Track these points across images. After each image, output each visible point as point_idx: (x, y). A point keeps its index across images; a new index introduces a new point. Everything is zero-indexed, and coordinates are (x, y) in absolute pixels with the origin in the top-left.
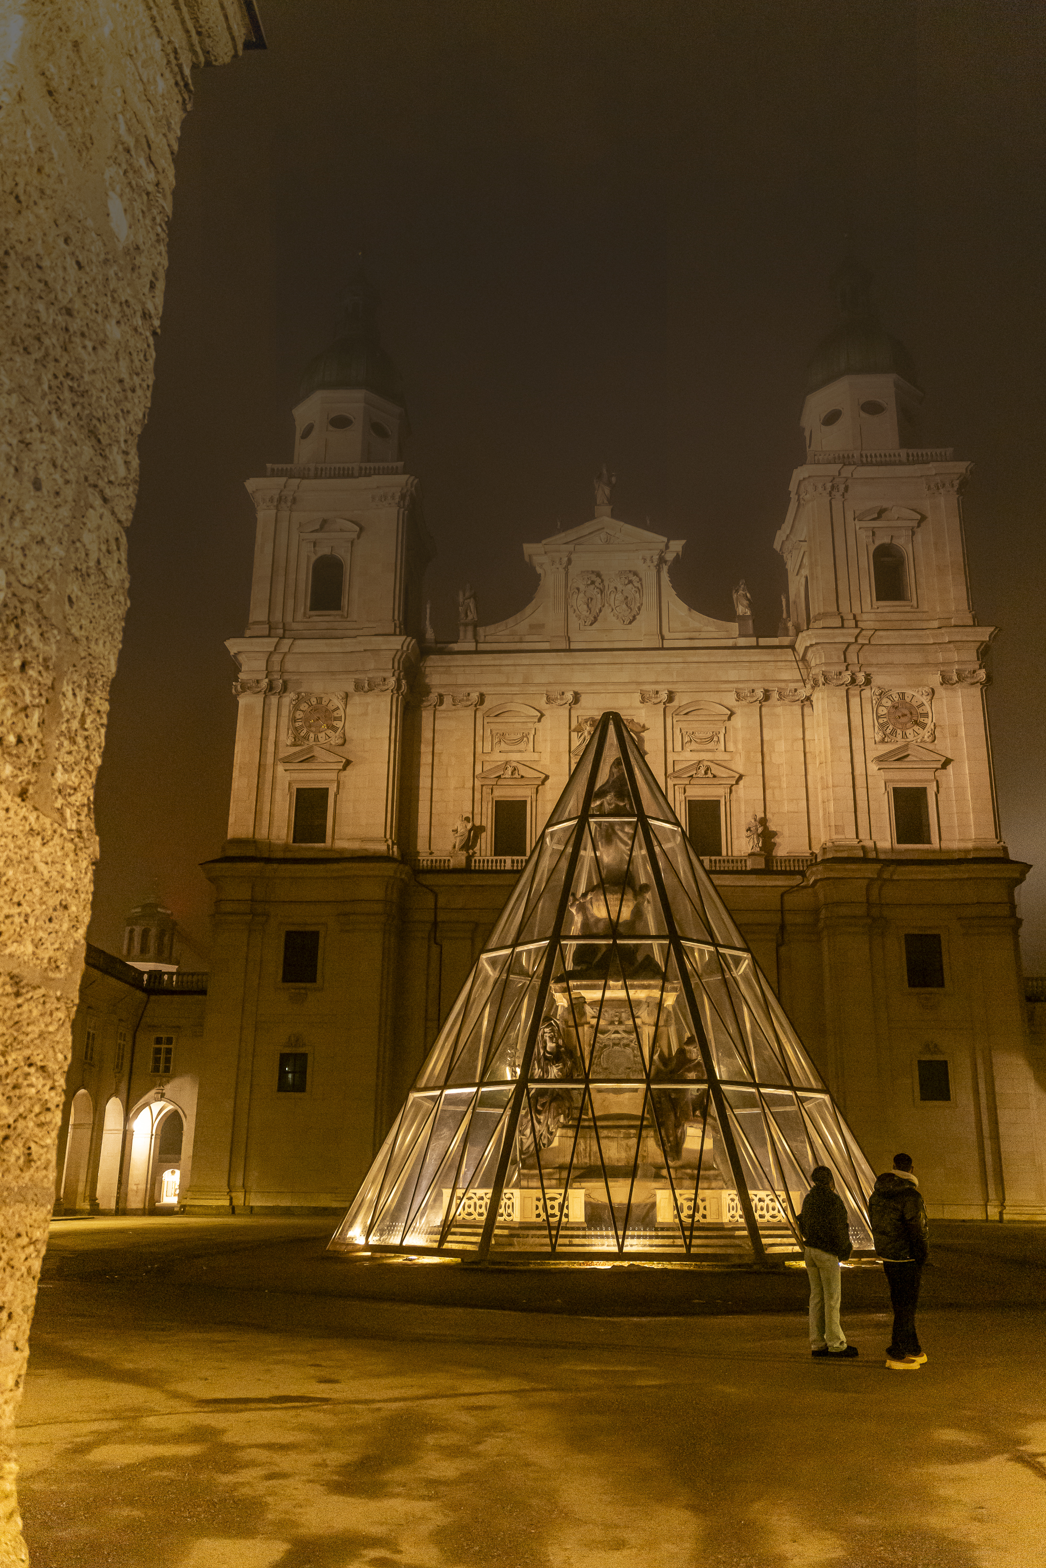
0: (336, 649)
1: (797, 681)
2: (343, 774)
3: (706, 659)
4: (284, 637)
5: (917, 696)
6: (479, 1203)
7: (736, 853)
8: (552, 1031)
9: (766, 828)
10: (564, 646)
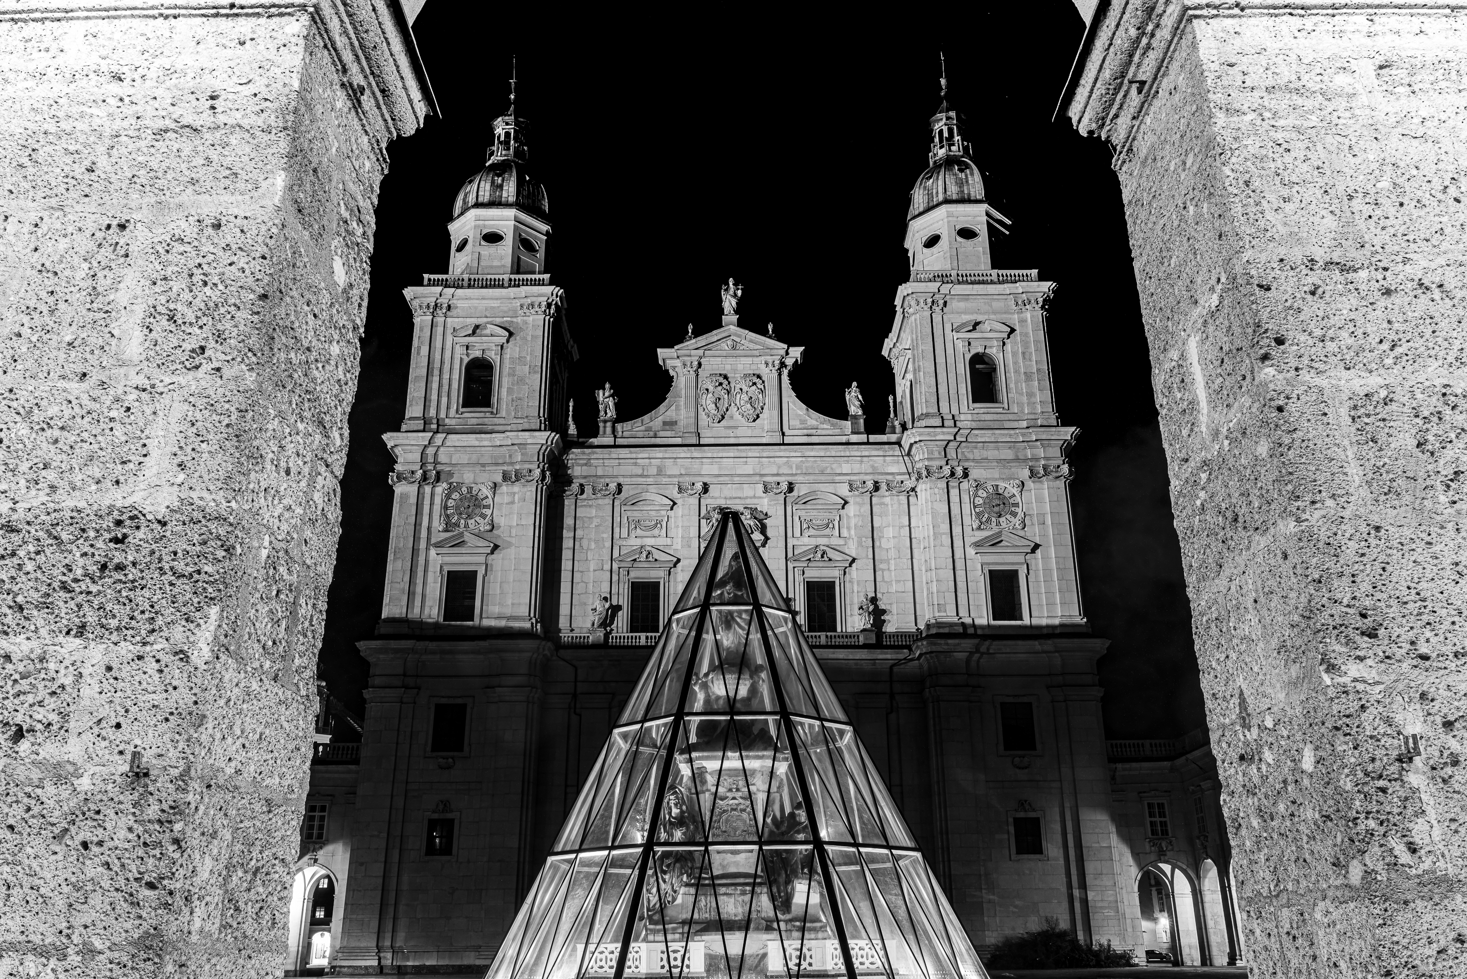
0: (486, 443)
1: (903, 474)
2: (491, 557)
3: (822, 454)
4: (437, 432)
5: (1010, 488)
6: (610, 956)
7: (849, 630)
8: (677, 798)
9: (876, 606)
10: (694, 441)
